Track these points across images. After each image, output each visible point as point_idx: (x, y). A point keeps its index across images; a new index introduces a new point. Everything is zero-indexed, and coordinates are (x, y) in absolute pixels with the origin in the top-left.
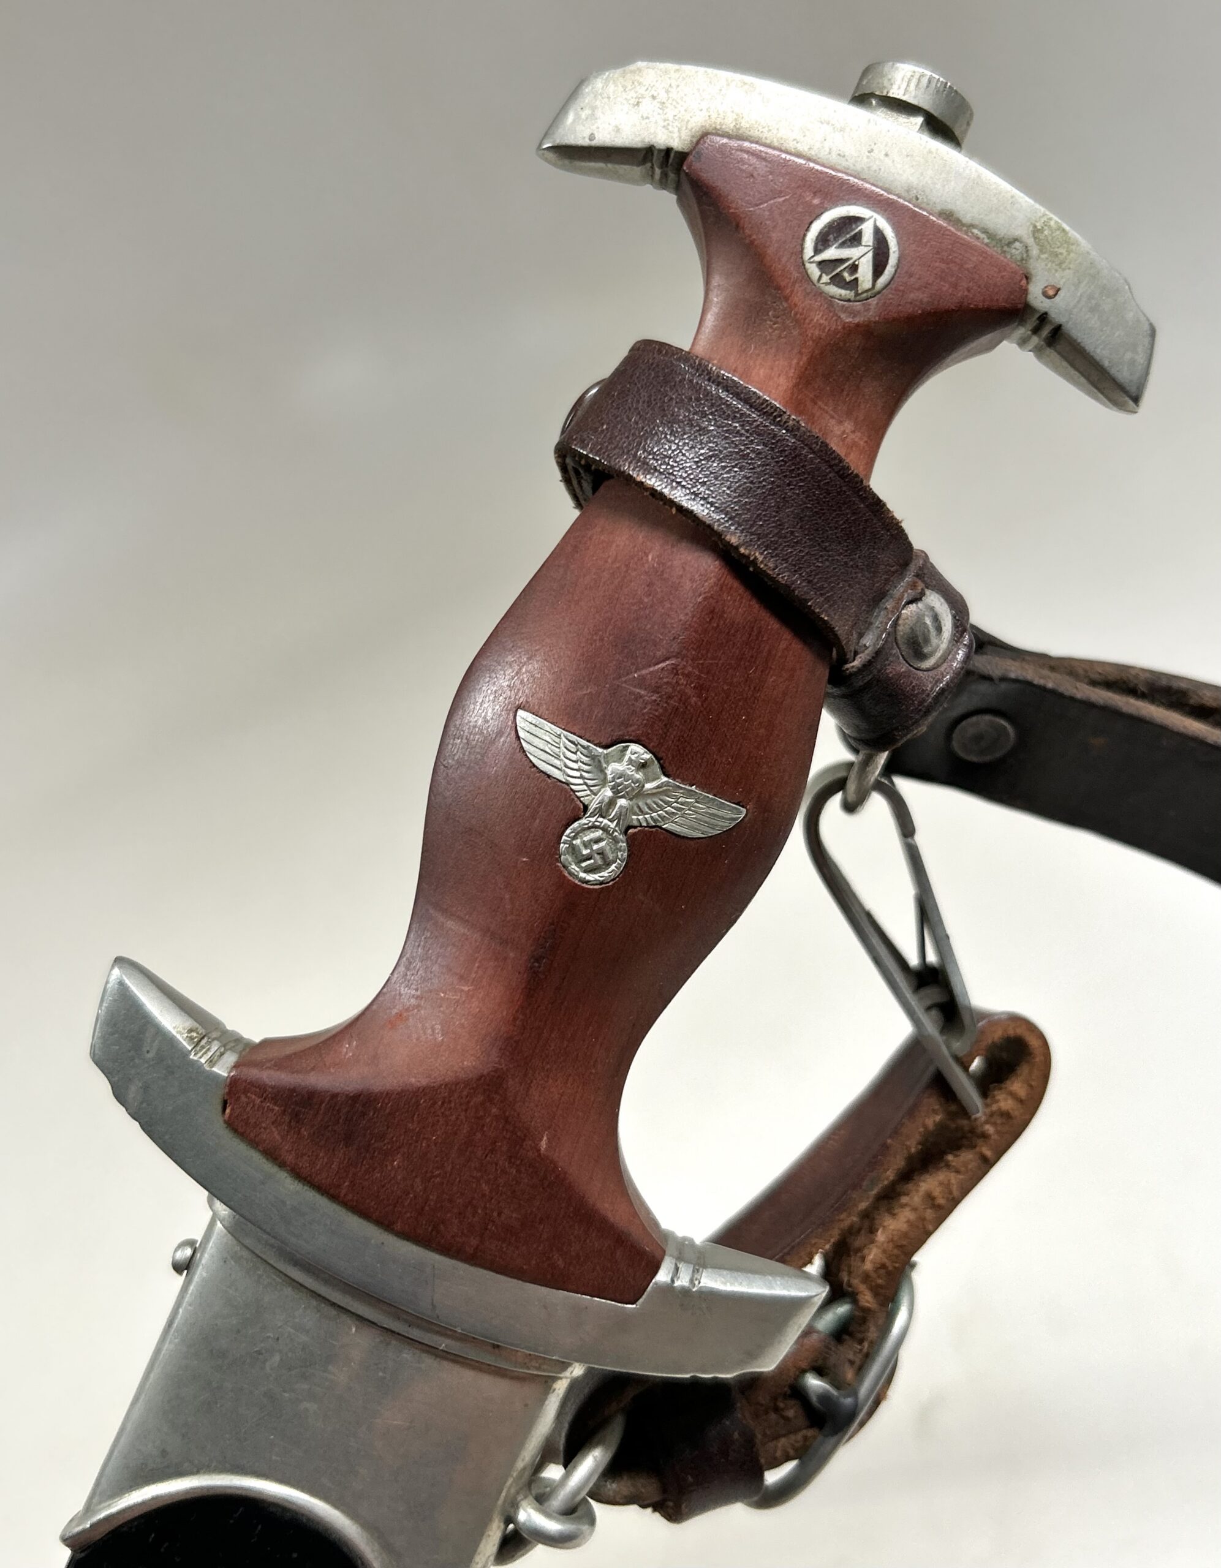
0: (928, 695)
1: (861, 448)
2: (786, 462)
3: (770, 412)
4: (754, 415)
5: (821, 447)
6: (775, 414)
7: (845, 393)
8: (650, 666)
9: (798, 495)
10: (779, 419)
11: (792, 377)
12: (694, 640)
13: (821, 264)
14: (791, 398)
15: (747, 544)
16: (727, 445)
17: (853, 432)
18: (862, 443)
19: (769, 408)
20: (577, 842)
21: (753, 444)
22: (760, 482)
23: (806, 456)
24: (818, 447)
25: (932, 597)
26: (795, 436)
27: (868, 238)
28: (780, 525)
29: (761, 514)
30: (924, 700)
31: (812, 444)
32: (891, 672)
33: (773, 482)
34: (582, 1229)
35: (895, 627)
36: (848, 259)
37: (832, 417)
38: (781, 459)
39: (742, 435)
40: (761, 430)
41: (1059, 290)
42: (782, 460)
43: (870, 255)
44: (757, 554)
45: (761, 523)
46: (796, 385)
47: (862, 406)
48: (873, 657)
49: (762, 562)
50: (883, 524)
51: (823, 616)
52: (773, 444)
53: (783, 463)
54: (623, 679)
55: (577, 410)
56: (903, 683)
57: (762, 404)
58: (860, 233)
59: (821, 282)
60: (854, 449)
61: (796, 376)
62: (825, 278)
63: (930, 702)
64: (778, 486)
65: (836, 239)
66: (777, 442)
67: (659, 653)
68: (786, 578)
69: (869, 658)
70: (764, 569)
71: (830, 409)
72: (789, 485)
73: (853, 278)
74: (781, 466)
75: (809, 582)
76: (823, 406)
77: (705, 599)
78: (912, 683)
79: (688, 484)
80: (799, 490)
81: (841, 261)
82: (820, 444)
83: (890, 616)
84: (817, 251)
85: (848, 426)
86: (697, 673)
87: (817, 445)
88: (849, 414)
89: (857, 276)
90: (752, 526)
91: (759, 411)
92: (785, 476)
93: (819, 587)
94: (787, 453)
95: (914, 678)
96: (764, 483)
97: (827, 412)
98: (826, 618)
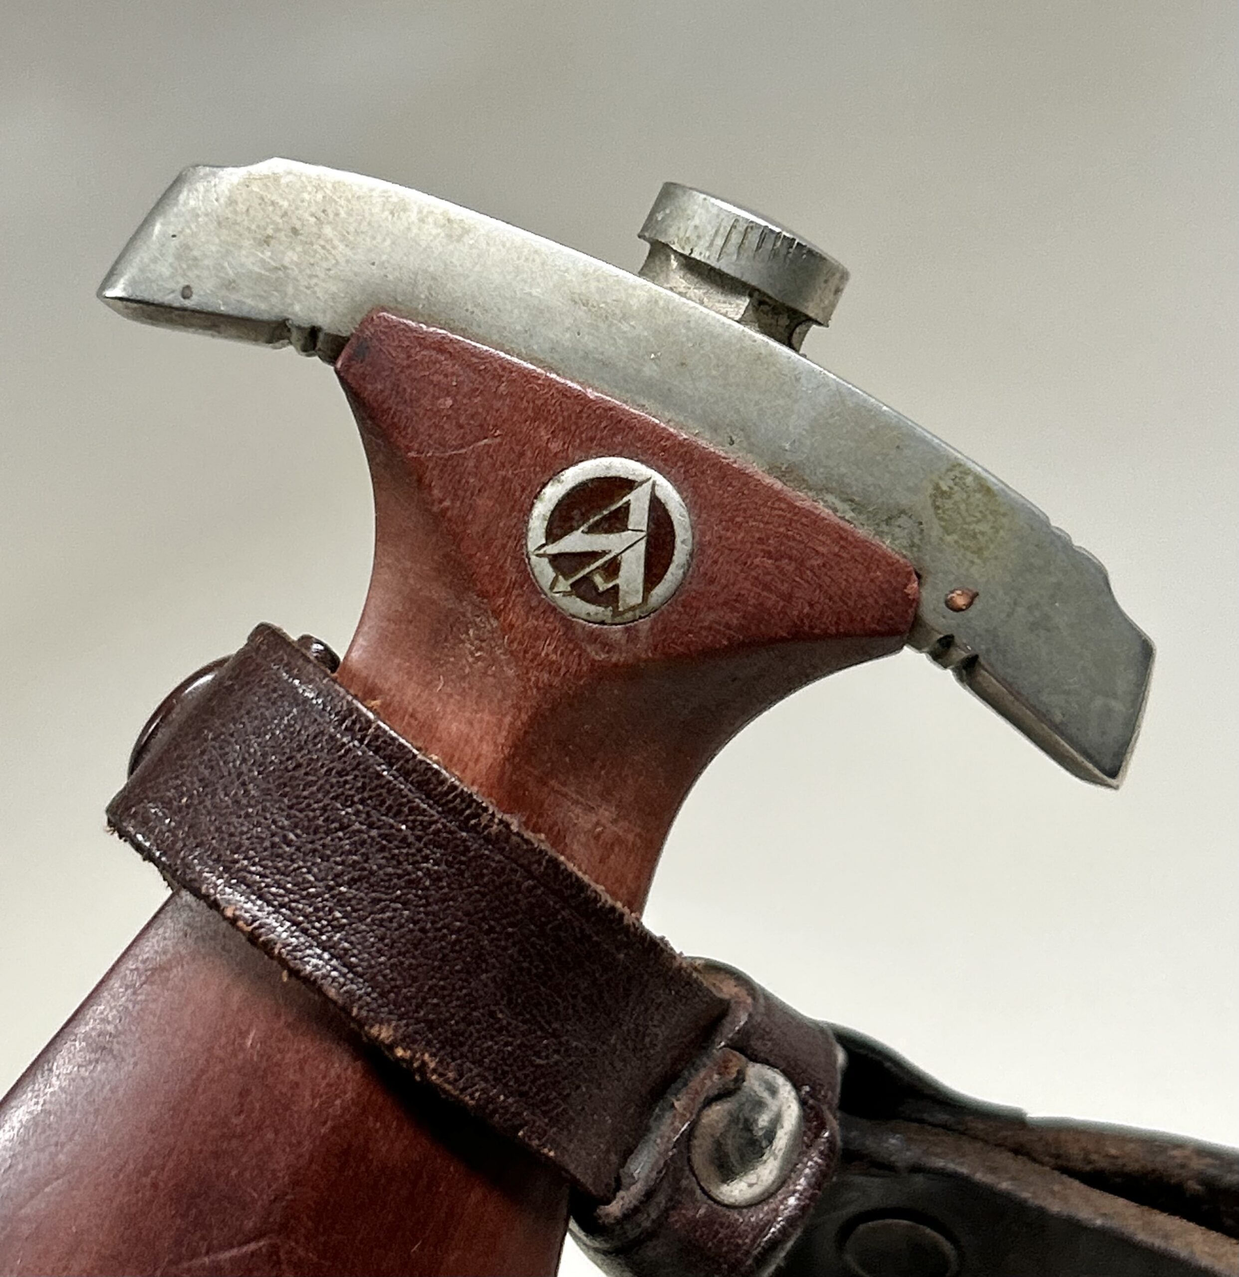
0: (748, 1253)
1: (630, 844)
2: (484, 895)
3: (460, 808)
4: (433, 812)
5: (546, 868)
6: (468, 812)
7: (598, 763)
8: (232, 1246)
9: (505, 949)
10: (473, 822)
11: (503, 745)
12: (310, 1202)
13: (555, 560)
14: (500, 779)
15: (407, 1041)
16: (383, 862)
17: (614, 822)
18: (631, 837)
19: (458, 800)
21: (427, 862)
22: (439, 930)
23: (519, 885)
24: (542, 869)
25: (762, 1077)
26: (502, 850)
27: (639, 517)
28: (470, 1002)
29: (436, 985)
30: (740, 1262)
31: (530, 864)
32: (677, 1221)
33: (460, 929)
35: (689, 1140)
36: (604, 553)
37: (577, 802)
38: (476, 888)
39: (409, 845)
40: (444, 838)
41: (976, 595)
42: (478, 892)
43: (642, 546)
44: (426, 1056)
45: (435, 1001)
46: (508, 759)
47: (630, 781)
48: (641, 1202)
49: (434, 1071)
51: (546, 1150)
52: (461, 862)
53: (478, 896)
54: (185, 1265)
56: (701, 1236)
57: (447, 793)
58: (626, 509)
59: (556, 590)
60: (616, 849)
61: (510, 743)
62: (564, 585)
63: (750, 1266)
64: (468, 936)
65: (584, 518)
66: (470, 860)
67: (249, 1224)
68: (477, 1094)
69: (635, 1202)
70: (438, 1082)
71: (571, 791)
72: (488, 933)
73: (610, 585)
74: (476, 901)
75: (522, 1094)
76: (557, 786)
77: (334, 1129)
78: (717, 1233)
79: (314, 927)
80: (507, 940)
81: (594, 555)
82: (544, 863)
83: (677, 1124)
84: (552, 535)
85: (606, 814)
86: (315, 1259)
87: (540, 864)
88: (606, 795)
89: (617, 581)
90: (419, 1007)
91: (442, 805)
92: (484, 919)
93: (541, 1100)
94: (486, 879)
95: (722, 1225)
96: (445, 931)
97: (565, 795)
98: (552, 1154)
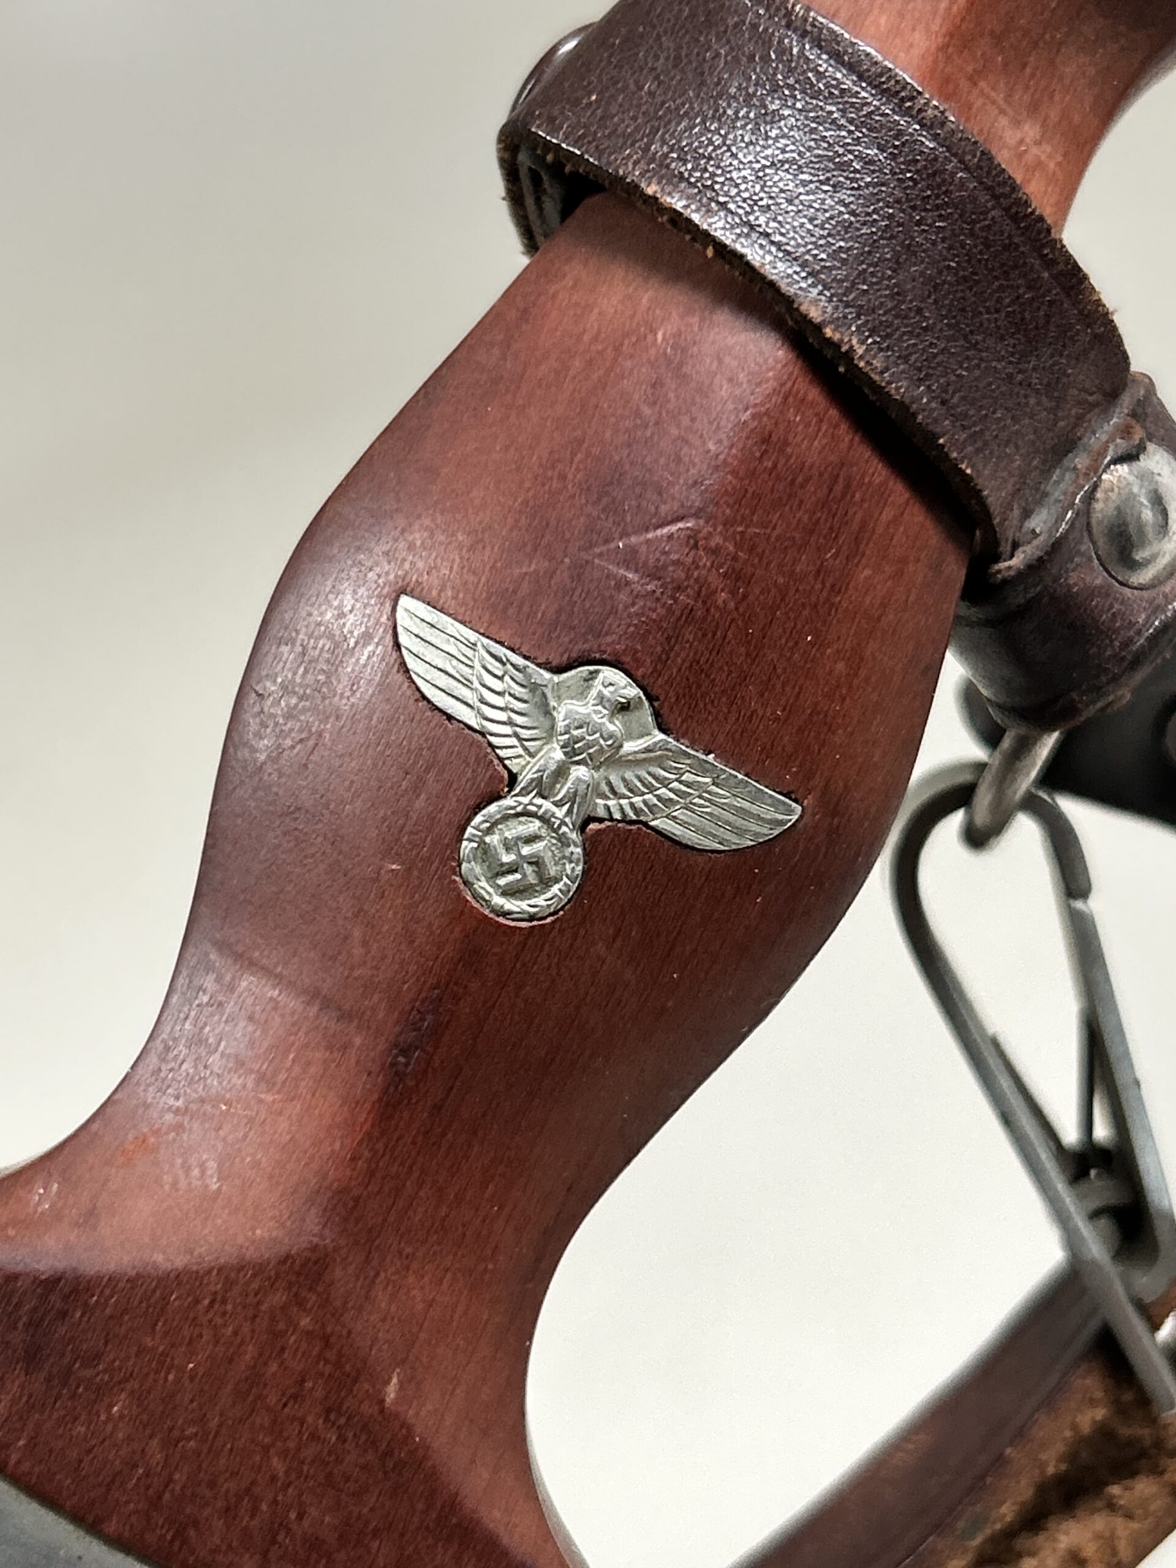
0: (1139, 633)
1: (1051, 172)
2: (916, 184)
3: (894, 89)
4: (864, 94)
5: (979, 161)
6: (903, 94)
7: (1028, 70)
8: (647, 530)
9: (934, 243)
10: (908, 104)
11: (937, 33)
12: (729, 488)
14: (933, 71)
15: (840, 323)
16: (812, 144)
17: (1038, 143)
18: (1052, 165)
19: (893, 82)
20: (493, 839)
21: (859, 144)
22: (868, 214)
23: (953, 174)
24: (976, 160)
25: (1157, 457)
26: (935, 137)
28: (898, 294)
29: (865, 270)
30: (1131, 641)
31: (964, 153)
32: (1075, 584)
33: (890, 217)
34: (450, 1552)
35: (1090, 504)
37: (1002, 112)
38: (908, 175)
39: (840, 127)
40: (877, 121)
42: (911, 178)
44: (854, 341)
45: (865, 287)
46: (943, 48)
47: (1057, 97)
48: (1047, 553)
49: (861, 357)
50: (1081, 312)
51: (963, 466)
52: (896, 147)
53: (911, 183)
54: (597, 550)
55: (543, 72)
56: (1096, 606)
57: (881, 75)
60: (1037, 174)
61: (944, 30)
63: (1142, 646)
64: (899, 225)
66: (903, 144)
67: (664, 509)
68: (902, 390)
69: (1039, 553)
70: (865, 370)
71: (1000, 98)
72: (918, 223)
74: (906, 188)
75: (943, 403)
76: (987, 90)
77: (754, 416)
78: (1111, 607)
79: (739, 207)
80: (937, 234)
82: (978, 154)
83: (1081, 482)
85: (1031, 131)
86: (731, 549)
87: (974, 156)
88: (1034, 108)
90: (848, 291)
91: (875, 87)
92: (914, 208)
93: (961, 414)
94: (919, 166)
95: (1116, 599)
96: (875, 216)
97: (994, 102)
98: (969, 471)
